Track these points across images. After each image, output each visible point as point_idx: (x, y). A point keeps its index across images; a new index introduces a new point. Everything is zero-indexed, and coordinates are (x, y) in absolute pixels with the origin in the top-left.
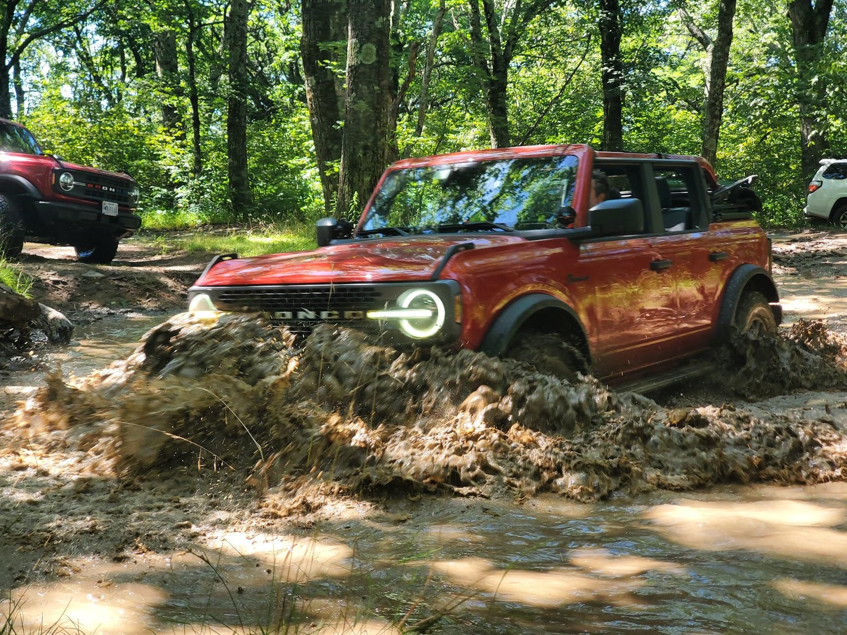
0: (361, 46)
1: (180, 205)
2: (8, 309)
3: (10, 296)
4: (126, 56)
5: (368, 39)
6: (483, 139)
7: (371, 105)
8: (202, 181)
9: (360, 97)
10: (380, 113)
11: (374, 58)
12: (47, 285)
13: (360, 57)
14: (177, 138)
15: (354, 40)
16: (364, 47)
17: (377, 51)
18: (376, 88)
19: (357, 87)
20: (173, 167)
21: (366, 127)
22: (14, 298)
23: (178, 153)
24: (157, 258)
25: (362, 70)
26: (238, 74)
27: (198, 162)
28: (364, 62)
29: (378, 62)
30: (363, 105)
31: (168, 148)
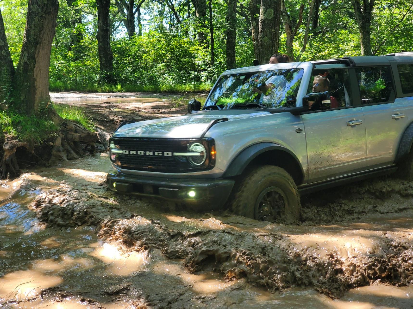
0: (266, 10)
1: (203, 80)
2: (81, 137)
3: (84, 131)
4: (191, 6)
5: (270, 6)
6: (357, 47)
7: (270, 39)
8: (214, 69)
9: (265, 35)
10: (274, 43)
11: (273, 16)
12: (117, 122)
13: (266, 15)
14: (204, 48)
15: (263, 7)
16: (268, 10)
17: (274, 12)
18: (273, 30)
19: (264, 30)
20: (201, 62)
21: (267, 49)
22: (85, 132)
23: (204, 55)
24: (174, 109)
25: (266, 22)
26: (232, 17)
27: (213, 60)
28: (268, 18)
29: (274, 17)
30: (266, 39)
31: (200, 52)
